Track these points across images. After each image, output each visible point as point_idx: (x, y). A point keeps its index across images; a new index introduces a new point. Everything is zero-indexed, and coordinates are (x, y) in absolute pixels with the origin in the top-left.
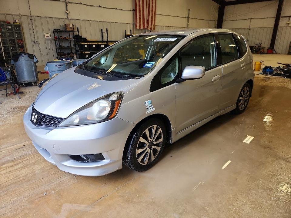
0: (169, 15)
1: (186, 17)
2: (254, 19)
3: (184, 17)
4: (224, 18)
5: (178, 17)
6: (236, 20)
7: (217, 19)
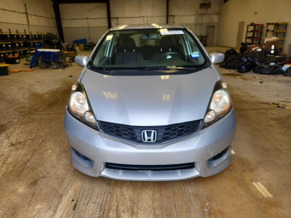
0: (4, 10)
1: (24, 13)
2: (90, 19)
3: (21, 13)
4: (62, 17)
5: (15, 13)
6: (74, 19)
7: (54, 17)
